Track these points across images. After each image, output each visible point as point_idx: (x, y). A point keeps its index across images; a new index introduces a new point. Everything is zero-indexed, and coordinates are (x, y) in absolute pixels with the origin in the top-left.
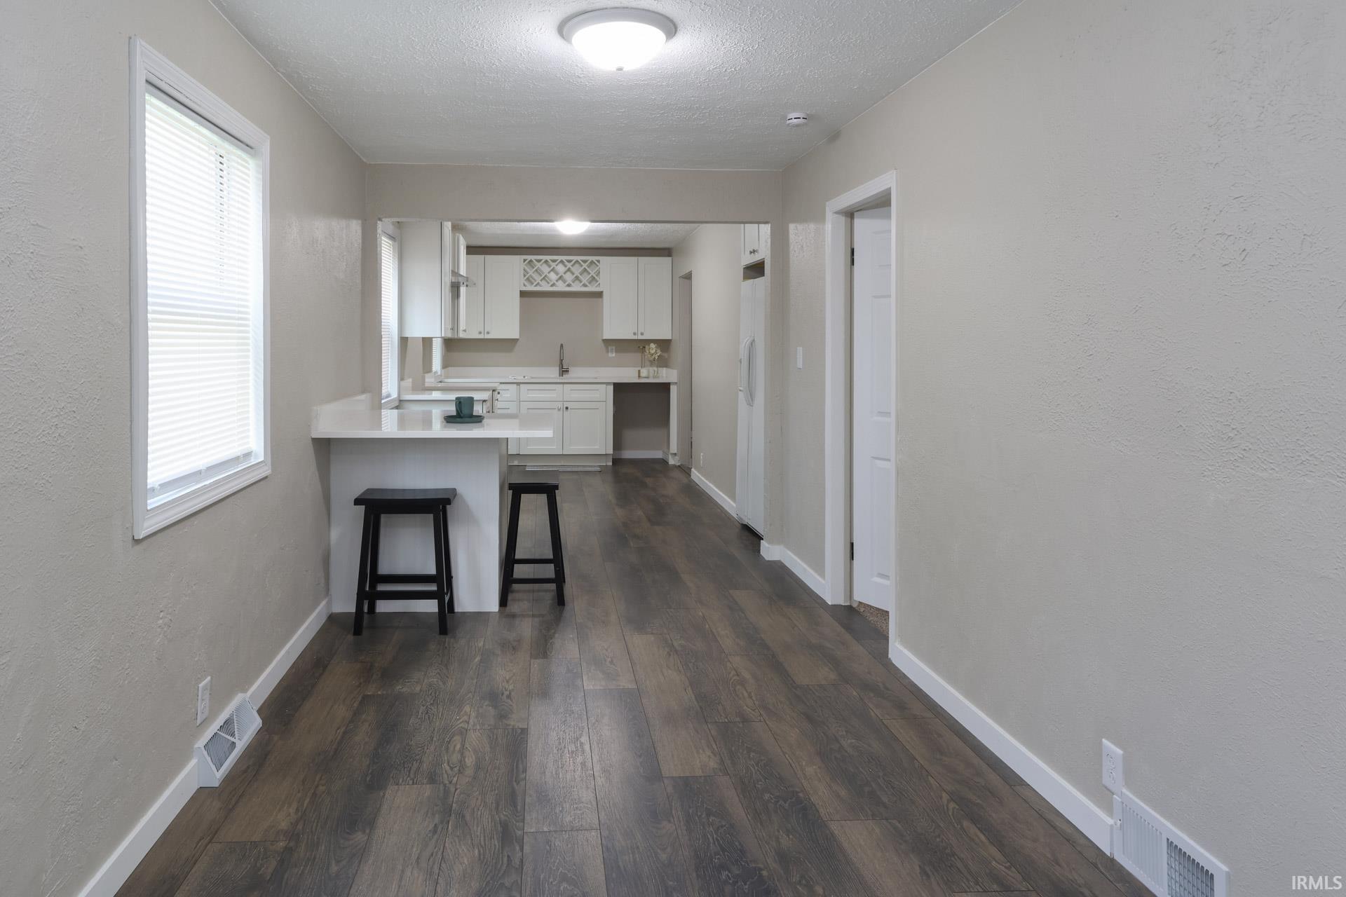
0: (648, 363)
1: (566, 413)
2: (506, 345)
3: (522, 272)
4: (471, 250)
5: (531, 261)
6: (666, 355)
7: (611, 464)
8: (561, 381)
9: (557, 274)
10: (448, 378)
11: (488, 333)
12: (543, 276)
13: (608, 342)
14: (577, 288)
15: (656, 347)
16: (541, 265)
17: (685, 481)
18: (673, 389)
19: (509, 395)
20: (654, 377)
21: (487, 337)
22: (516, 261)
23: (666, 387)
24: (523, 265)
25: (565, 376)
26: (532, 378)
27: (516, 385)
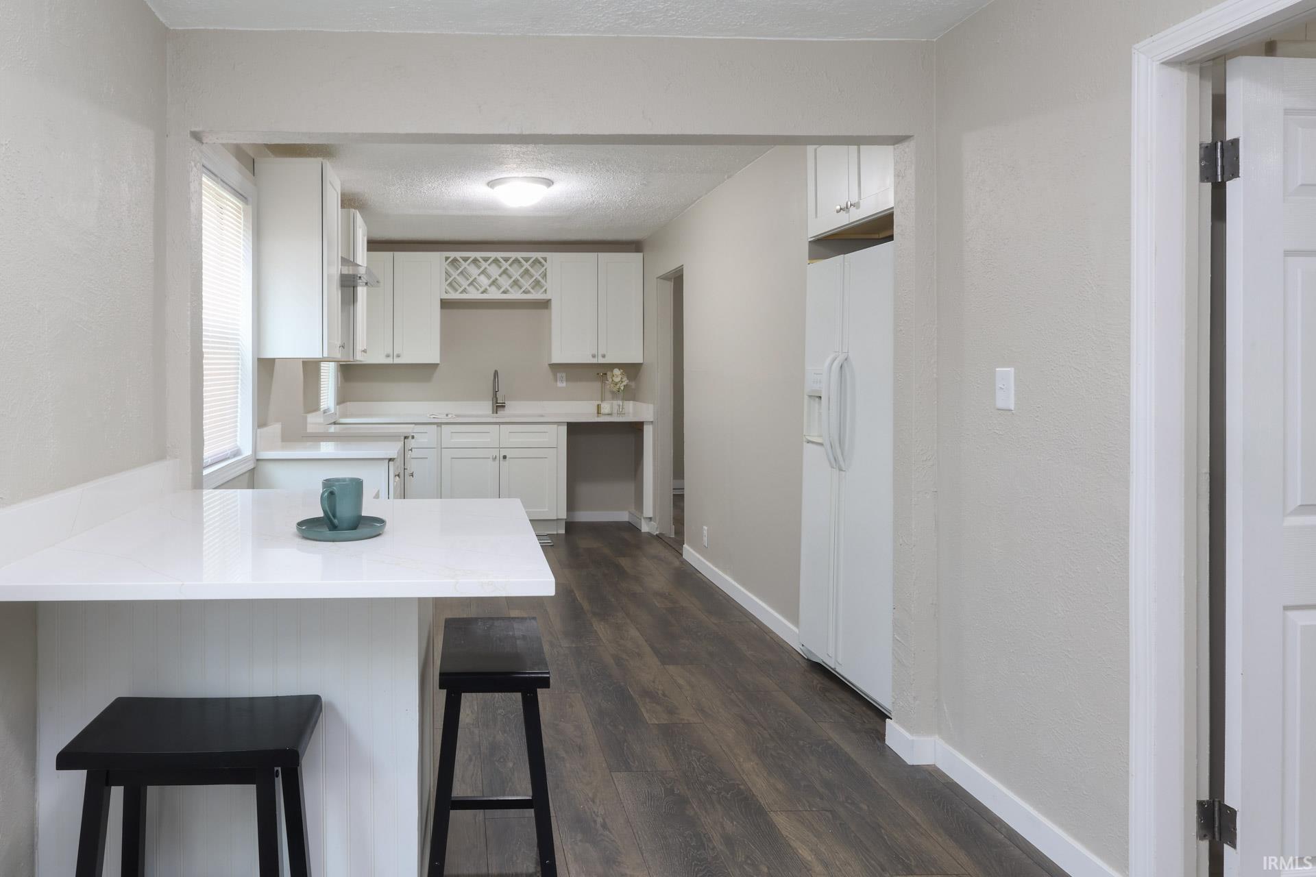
0: (608, 395)
1: (504, 464)
2: (423, 371)
3: (444, 275)
4: (374, 245)
5: (455, 260)
6: (633, 384)
7: (562, 531)
8: (498, 420)
9: (489, 277)
10: (345, 416)
11: (398, 356)
12: (471, 280)
13: (556, 368)
14: (515, 295)
15: (622, 374)
16: (469, 265)
17: (677, 563)
18: (648, 432)
19: (426, 440)
20: (619, 414)
21: (397, 361)
22: (436, 259)
23: (636, 428)
24: (445, 264)
25: (501, 412)
26: (458, 416)
27: (436, 426)
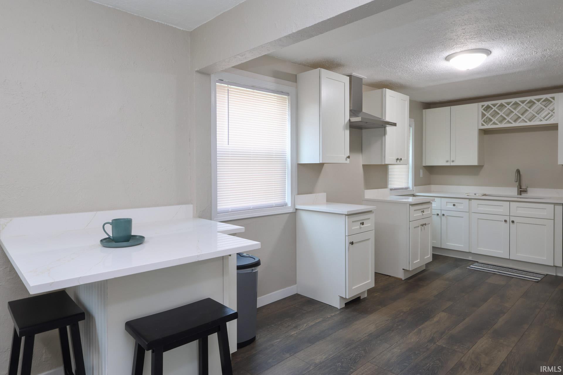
3: (481, 116)
5: (487, 106)
8: (519, 199)
11: (453, 161)
19: (462, 208)
21: (452, 164)
22: (475, 108)
24: (481, 110)
25: (524, 195)
26: (485, 195)
27: (468, 200)
